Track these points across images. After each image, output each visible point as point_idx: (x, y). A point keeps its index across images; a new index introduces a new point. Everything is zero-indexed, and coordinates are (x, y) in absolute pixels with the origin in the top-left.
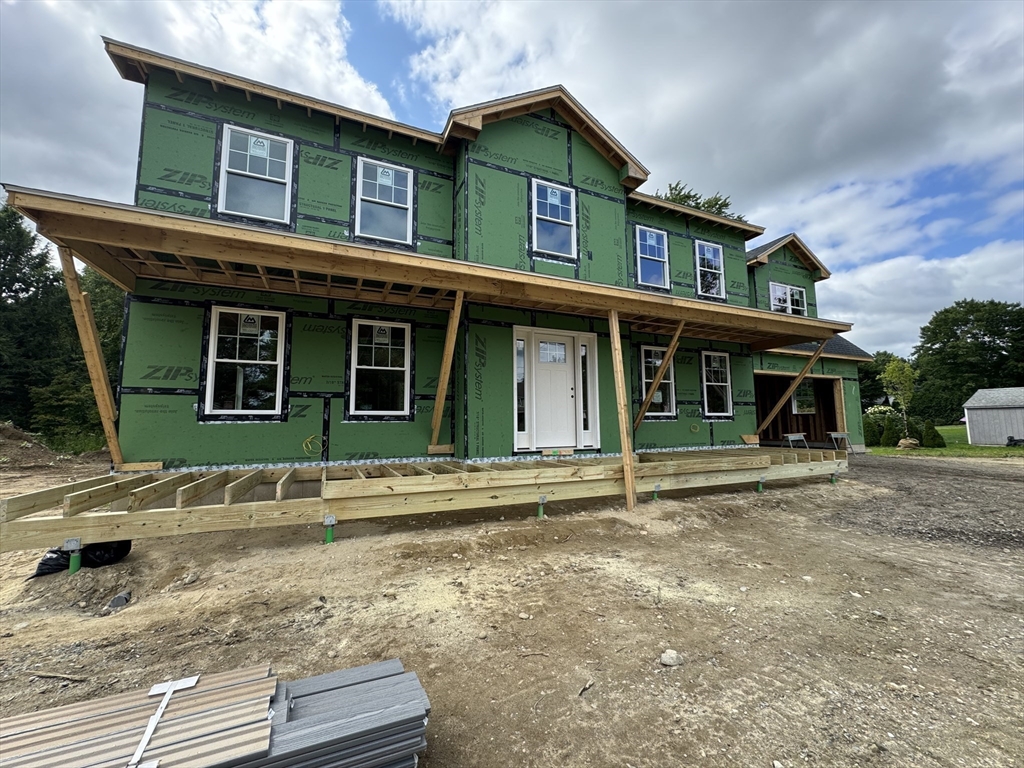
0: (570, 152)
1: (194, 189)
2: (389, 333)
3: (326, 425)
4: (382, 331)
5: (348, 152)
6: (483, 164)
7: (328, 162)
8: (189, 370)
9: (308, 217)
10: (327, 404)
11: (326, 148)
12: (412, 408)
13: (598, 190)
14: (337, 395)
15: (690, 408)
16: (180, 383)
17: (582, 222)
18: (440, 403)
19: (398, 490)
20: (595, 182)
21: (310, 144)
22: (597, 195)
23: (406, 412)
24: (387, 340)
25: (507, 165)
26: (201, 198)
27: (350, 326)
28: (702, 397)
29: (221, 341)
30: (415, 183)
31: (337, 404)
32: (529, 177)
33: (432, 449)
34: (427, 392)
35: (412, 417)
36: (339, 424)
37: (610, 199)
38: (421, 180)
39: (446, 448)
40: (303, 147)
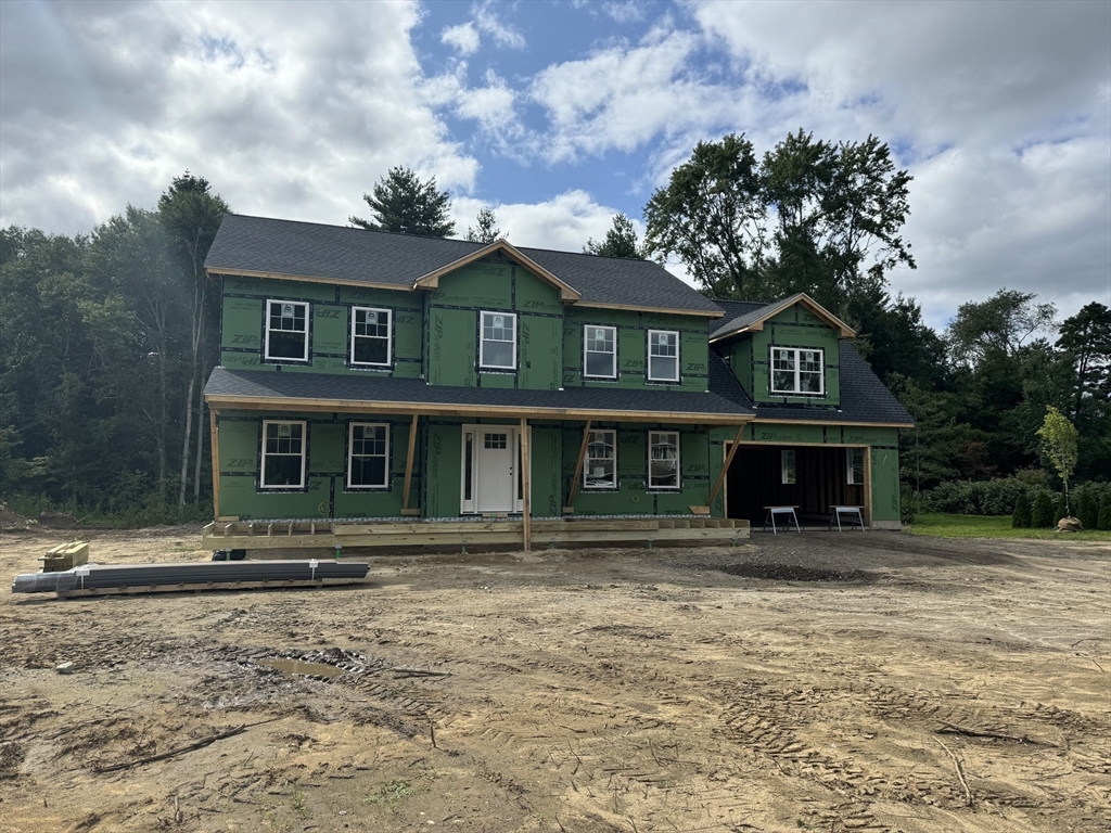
0: (513, 283)
1: (251, 345)
2: (374, 431)
3: (332, 494)
4: (369, 429)
5: (345, 304)
6: (442, 306)
7: (332, 313)
8: (251, 461)
9: (319, 355)
10: (333, 481)
11: (330, 303)
12: (390, 482)
13: (538, 310)
14: (339, 475)
15: (633, 481)
16: (246, 469)
17: (522, 339)
18: (408, 480)
19: (374, 532)
20: (536, 304)
21: (320, 303)
22: (538, 314)
23: (386, 485)
24: (373, 436)
25: (460, 304)
26: (254, 351)
27: (348, 428)
28: (647, 471)
29: (268, 442)
30: (393, 319)
31: (339, 480)
32: (478, 310)
33: (403, 511)
34: (400, 471)
35: (390, 489)
36: (340, 493)
37: (549, 315)
38: (397, 316)
39: (414, 511)
40: (316, 306)
